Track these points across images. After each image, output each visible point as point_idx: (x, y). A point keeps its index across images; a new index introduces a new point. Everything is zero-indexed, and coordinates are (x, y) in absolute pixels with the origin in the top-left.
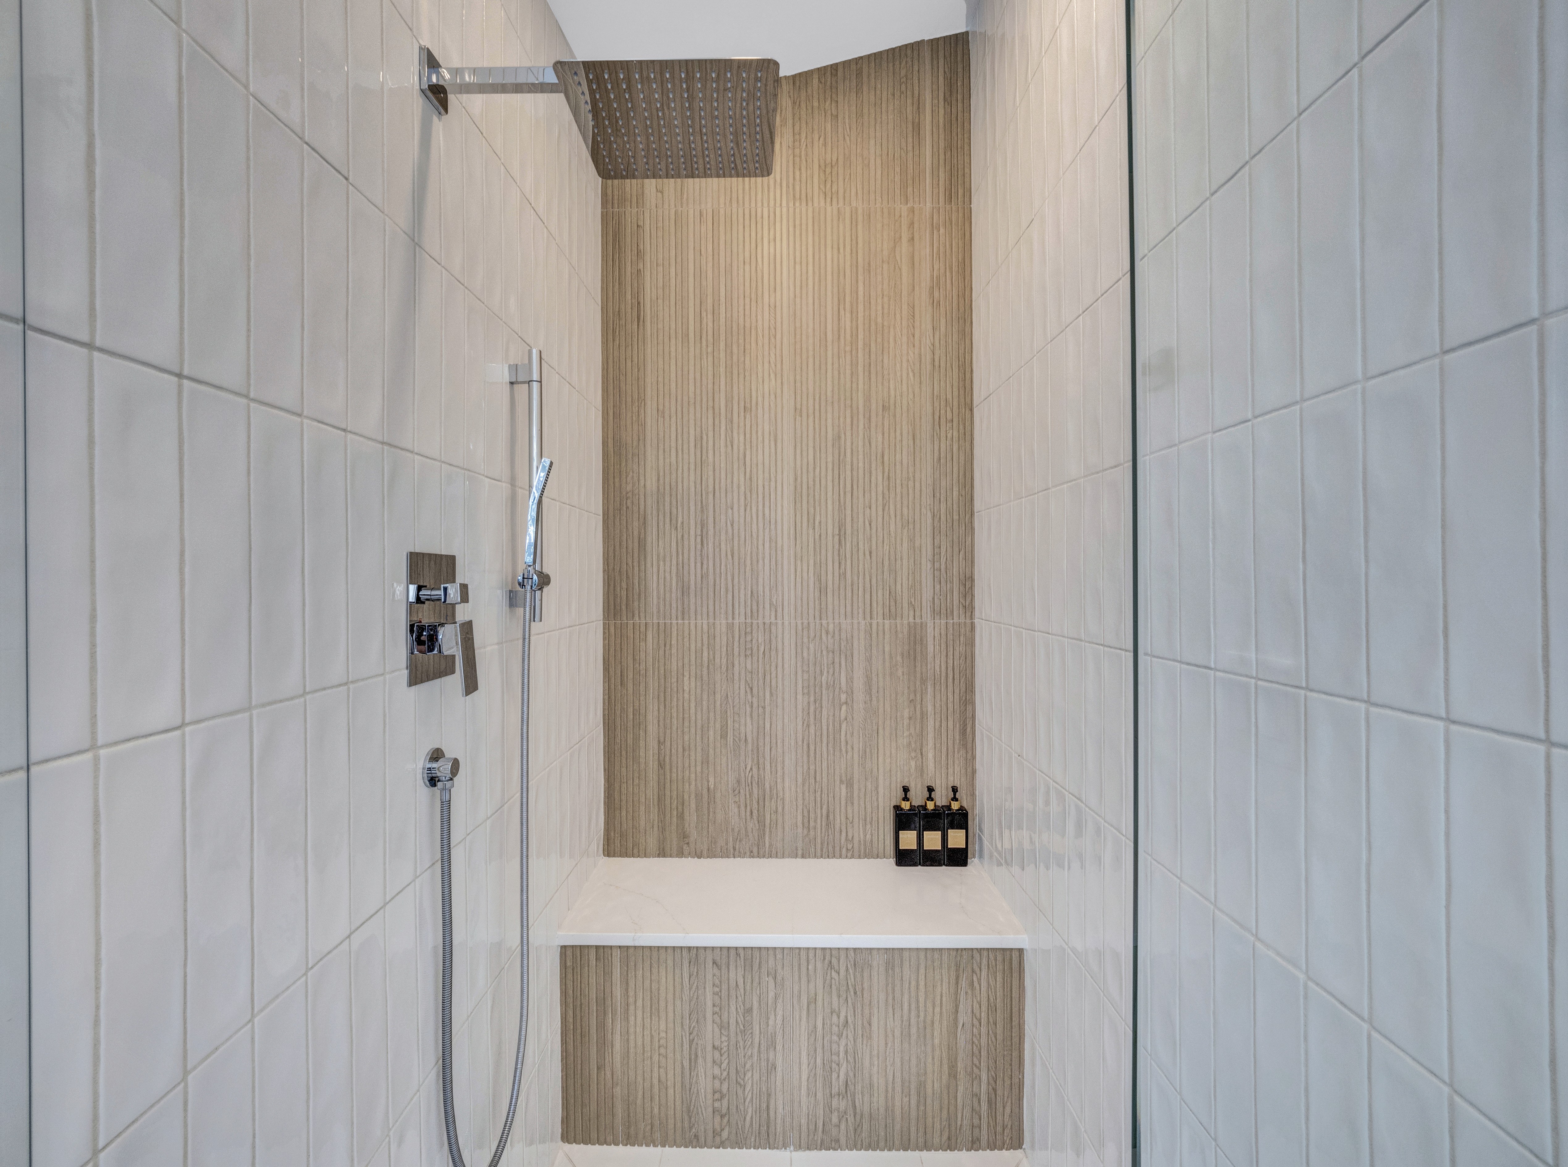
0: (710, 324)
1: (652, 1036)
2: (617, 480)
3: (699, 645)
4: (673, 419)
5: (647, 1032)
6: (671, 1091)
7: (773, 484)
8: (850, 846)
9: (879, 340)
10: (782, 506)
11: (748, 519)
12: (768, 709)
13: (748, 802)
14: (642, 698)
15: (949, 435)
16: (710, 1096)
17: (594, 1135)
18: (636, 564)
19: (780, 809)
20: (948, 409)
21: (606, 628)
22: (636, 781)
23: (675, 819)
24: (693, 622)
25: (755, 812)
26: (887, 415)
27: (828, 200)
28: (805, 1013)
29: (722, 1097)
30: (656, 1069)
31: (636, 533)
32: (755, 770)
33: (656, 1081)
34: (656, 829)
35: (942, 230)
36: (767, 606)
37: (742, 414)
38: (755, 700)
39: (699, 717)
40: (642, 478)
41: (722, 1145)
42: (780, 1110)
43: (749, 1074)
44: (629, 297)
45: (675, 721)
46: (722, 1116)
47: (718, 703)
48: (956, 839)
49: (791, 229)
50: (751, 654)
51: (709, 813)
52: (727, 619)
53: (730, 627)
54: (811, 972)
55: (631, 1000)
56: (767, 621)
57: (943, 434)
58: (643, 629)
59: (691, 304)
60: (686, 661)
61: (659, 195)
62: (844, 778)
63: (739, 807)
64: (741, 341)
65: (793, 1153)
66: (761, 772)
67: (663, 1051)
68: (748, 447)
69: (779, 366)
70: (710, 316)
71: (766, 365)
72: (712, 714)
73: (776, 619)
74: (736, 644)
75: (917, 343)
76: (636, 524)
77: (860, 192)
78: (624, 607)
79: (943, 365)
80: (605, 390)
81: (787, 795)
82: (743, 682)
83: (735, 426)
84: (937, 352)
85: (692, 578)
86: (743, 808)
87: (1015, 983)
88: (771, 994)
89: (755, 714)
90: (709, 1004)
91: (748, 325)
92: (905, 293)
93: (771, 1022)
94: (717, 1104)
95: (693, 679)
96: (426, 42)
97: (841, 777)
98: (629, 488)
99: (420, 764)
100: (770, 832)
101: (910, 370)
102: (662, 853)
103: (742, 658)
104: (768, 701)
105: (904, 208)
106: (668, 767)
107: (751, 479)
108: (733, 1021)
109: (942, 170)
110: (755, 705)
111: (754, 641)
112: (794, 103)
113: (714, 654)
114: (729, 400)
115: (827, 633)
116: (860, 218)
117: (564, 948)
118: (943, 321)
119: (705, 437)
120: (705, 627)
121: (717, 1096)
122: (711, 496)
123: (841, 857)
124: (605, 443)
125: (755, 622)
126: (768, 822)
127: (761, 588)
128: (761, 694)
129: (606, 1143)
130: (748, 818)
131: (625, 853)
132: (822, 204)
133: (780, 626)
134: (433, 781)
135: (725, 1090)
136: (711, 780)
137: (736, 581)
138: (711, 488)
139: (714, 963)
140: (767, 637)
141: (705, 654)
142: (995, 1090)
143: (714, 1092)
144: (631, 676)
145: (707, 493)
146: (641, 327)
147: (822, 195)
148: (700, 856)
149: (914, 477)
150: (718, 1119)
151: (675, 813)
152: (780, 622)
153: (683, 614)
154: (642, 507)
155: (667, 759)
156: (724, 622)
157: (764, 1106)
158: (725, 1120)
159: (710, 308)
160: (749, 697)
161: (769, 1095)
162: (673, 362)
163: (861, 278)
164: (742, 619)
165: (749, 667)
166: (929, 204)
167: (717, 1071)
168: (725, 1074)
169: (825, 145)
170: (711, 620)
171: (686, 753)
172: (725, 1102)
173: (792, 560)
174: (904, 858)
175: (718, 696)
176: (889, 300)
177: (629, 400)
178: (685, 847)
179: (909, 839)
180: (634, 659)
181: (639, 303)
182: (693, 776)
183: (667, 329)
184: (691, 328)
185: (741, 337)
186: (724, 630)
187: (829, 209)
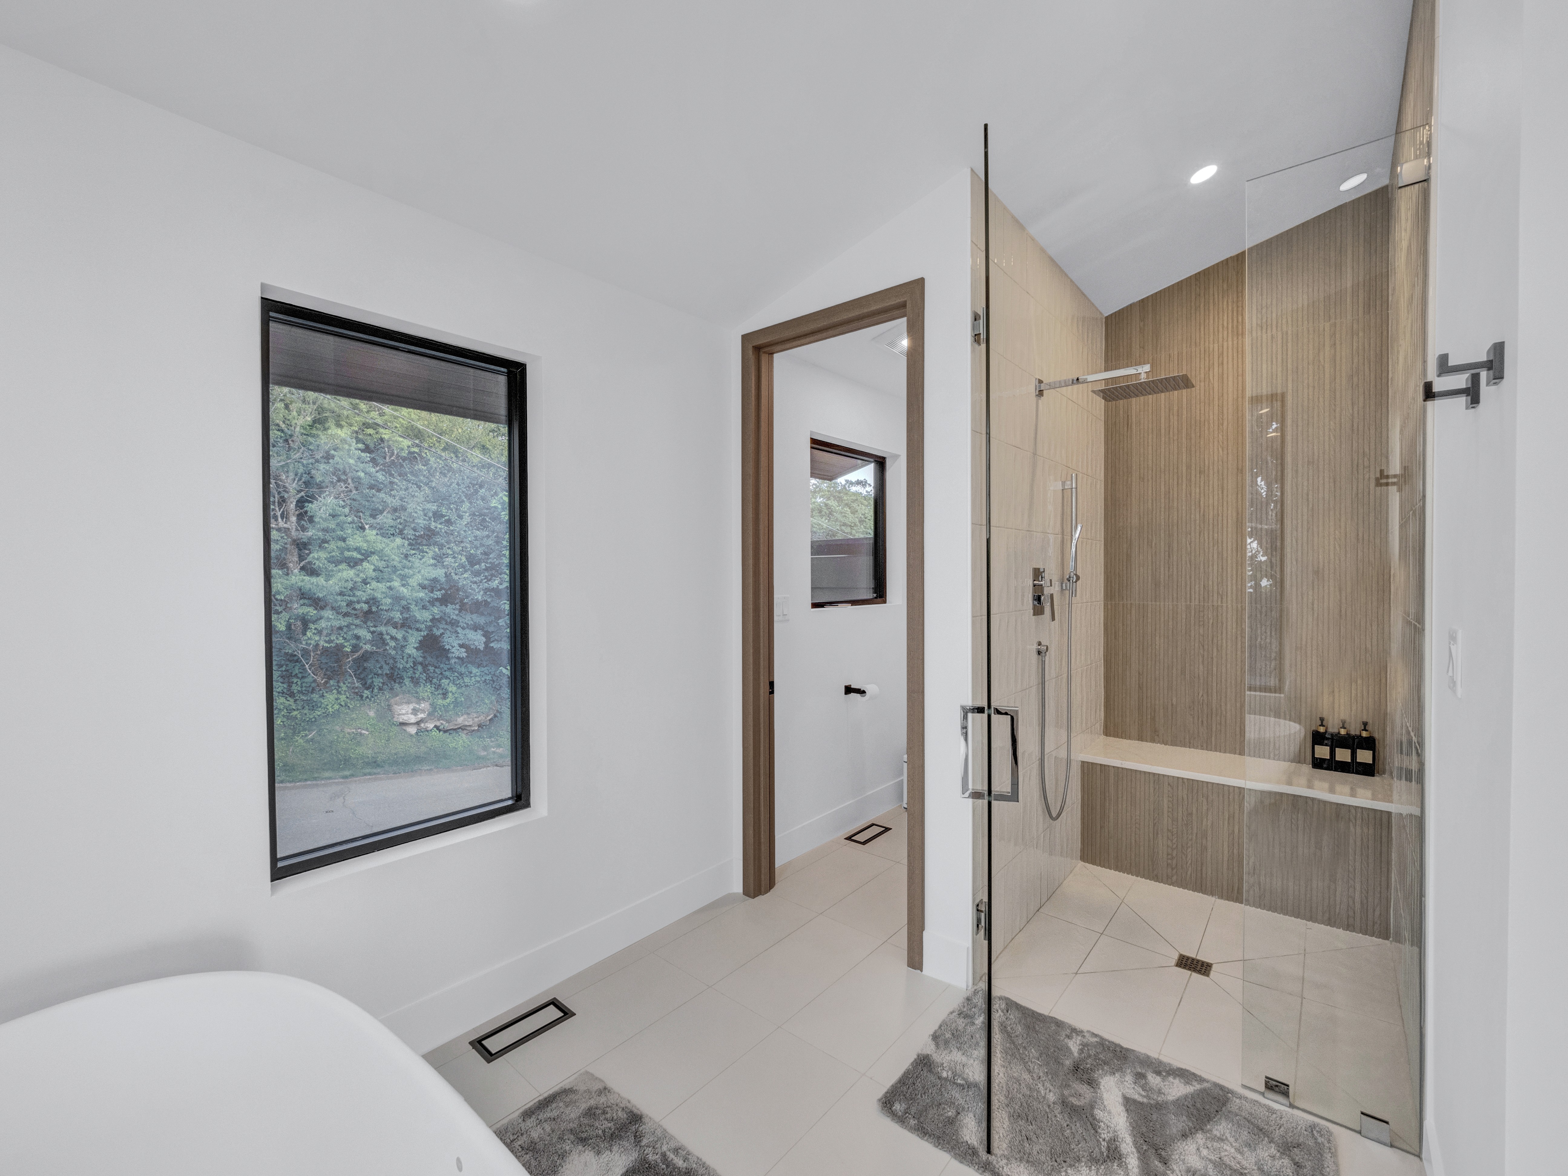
0: (1176, 423)
1: (1131, 816)
2: (1113, 520)
3: (1166, 618)
4: (1150, 483)
5: (1128, 814)
6: (1142, 848)
7: (1220, 518)
8: (1277, 752)
9: (1305, 417)
10: (1227, 531)
11: (1202, 540)
12: (1215, 660)
13: (1200, 715)
14: (1128, 647)
15: (1367, 476)
16: (1165, 856)
17: (1098, 861)
18: (1125, 568)
19: (1223, 723)
20: (1366, 459)
21: (1106, 605)
22: (1124, 696)
23: (1149, 720)
24: (1162, 604)
25: (1205, 722)
26: (1311, 467)
27: (1264, 330)
28: (1226, 822)
29: (1172, 858)
30: (1133, 835)
31: (1125, 550)
32: (1205, 696)
33: (1133, 841)
34: (1136, 723)
35: (1361, 334)
36: (1215, 595)
37: (1198, 475)
38: (1206, 653)
39: (1166, 660)
40: (1129, 519)
41: (1172, 884)
42: (1209, 873)
43: (1189, 850)
44: (1121, 412)
45: (1149, 662)
46: (1172, 869)
47: (1179, 653)
48: (1364, 756)
49: (1235, 355)
50: (1203, 624)
51: (1172, 718)
52: (1186, 601)
53: (1188, 607)
54: (1231, 800)
55: (1120, 796)
56: (1215, 604)
57: (1361, 477)
58: (1129, 606)
59: (1163, 412)
60: (1158, 626)
61: (1142, 349)
62: (1272, 707)
63: (1193, 718)
64: (1198, 430)
65: (1217, 900)
66: (1210, 697)
67: (1137, 825)
68: (1202, 495)
69: (1225, 443)
70: (1176, 418)
71: (1216, 443)
72: (1175, 660)
73: (1222, 603)
74: (1192, 618)
75: (1338, 415)
76: (1125, 546)
77: (1290, 322)
78: (1117, 594)
79: (1361, 428)
80: (1106, 469)
81: (1228, 715)
82: (1197, 641)
83: (1193, 483)
84: (1356, 420)
85: (1162, 577)
86: (1196, 718)
87: (1384, 833)
88: (1205, 808)
89: (1206, 662)
90: (1166, 806)
91: (1202, 419)
92: (1327, 381)
93: (1204, 823)
94: (1169, 861)
95: (1162, 638)
96: (1038, 377)
97: (1270, 707)
98: (1121, 524)
99: (1035, 647)
100: (1216, 735)
101: (1331, 435)
102: (1141, 738)
103: (1197, 627)
104: (1215, 654)
105: (1327, 325)
106: (1145, 689)
107: (1204, 515)
108: (1180, 818)
109: (1361, 292)
110: (1206, 656)
111: (1205, 617)
112: (1238, 273)
113: (1177, 623)
114: (1189, 467)
115: (1261, 613)
116: (1290, 338)
117: (1083, 762)
118: (1361, 399)
119: (1171, 491)
120: (1171, 607)
121: (1170, 857)
122: (1175, 528)
123: (1269, 758)
124: (1106, 499)
125: (1206, 604)
126: (1214, 729)
127: (1211, 583)
128: (1210, 649)
129: (1104, 866)
130: (1200, 725)
131: (1116, 735)
132: (1259, 333)
133: (1225, 608)
134: (1039, 653)
135: (1174, 855)
136: (1174, 699)
137: (1193, 579)
138: (1175, 521)
139: (1169, 784)
140: (1215, 614)
141: (1171, 623)
142: (1367, 898)
143: (1168, 854)
144: (1121, 634)
145: (1173, 526)
146: (1129, 430)
147: (1259, 328)
148: (1166, 744)
149: (1334, 508)
150: (1170, 870)
151: (1149, 717)
152: (1224, 605)
153: (1156, 598)
154: (1129, 536)
155: (1145, 684)
156: (1184, 604)
157: (1199, 869)
158: (1175, 871)
159: (1175, 413)
160: (1201, 651)
161: (1202, 864)
162: (1150, 448)
163: (1290, 378)
164: (1197, 603)
165: (1201, 631)
166: (1349, 317)
167: (1170, 843)
168: (1175, 846)
169: (1262, 295)
170: (1175, 603)
171: (1157, 681)
172: (1174, 862)
173: (1234, 565)
174: (1318, 764)
175: (1179, 649)
176: (1314, 390)
177: (1121, 473)
178: (1156, 737)
179: (1323, 752)
180: (1123, 625)
181: (1128, 416)
182: (1162, 695)
183: (1146, 428)
184: (1163, 426)
185: (1198, 428)
186: (1184, 608)
187: (1264, 336)
